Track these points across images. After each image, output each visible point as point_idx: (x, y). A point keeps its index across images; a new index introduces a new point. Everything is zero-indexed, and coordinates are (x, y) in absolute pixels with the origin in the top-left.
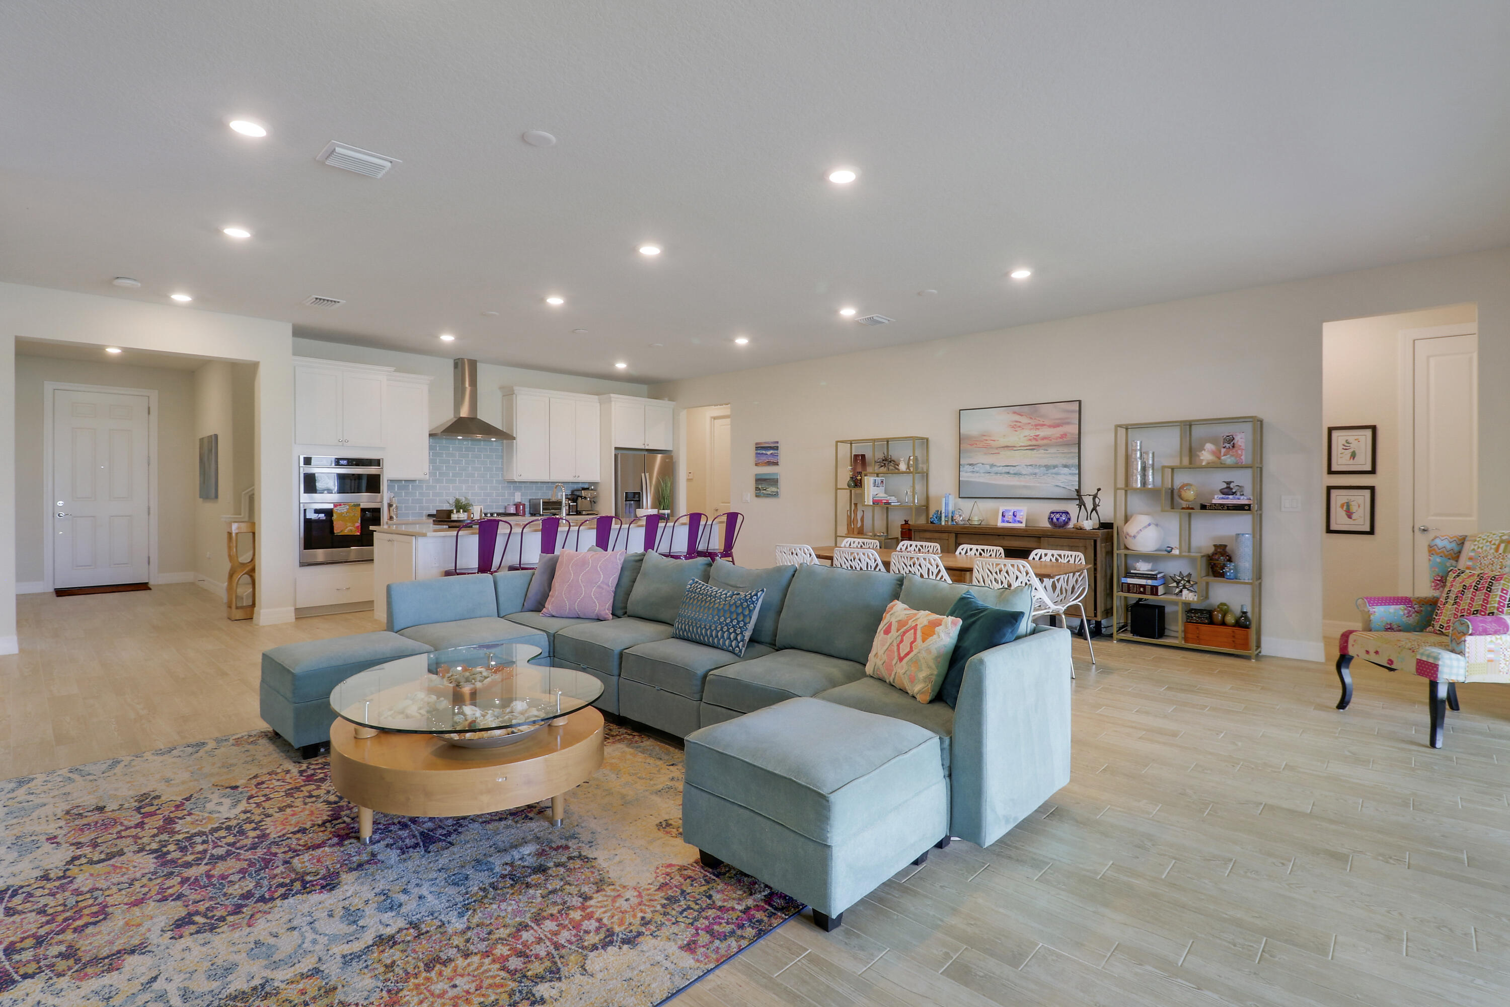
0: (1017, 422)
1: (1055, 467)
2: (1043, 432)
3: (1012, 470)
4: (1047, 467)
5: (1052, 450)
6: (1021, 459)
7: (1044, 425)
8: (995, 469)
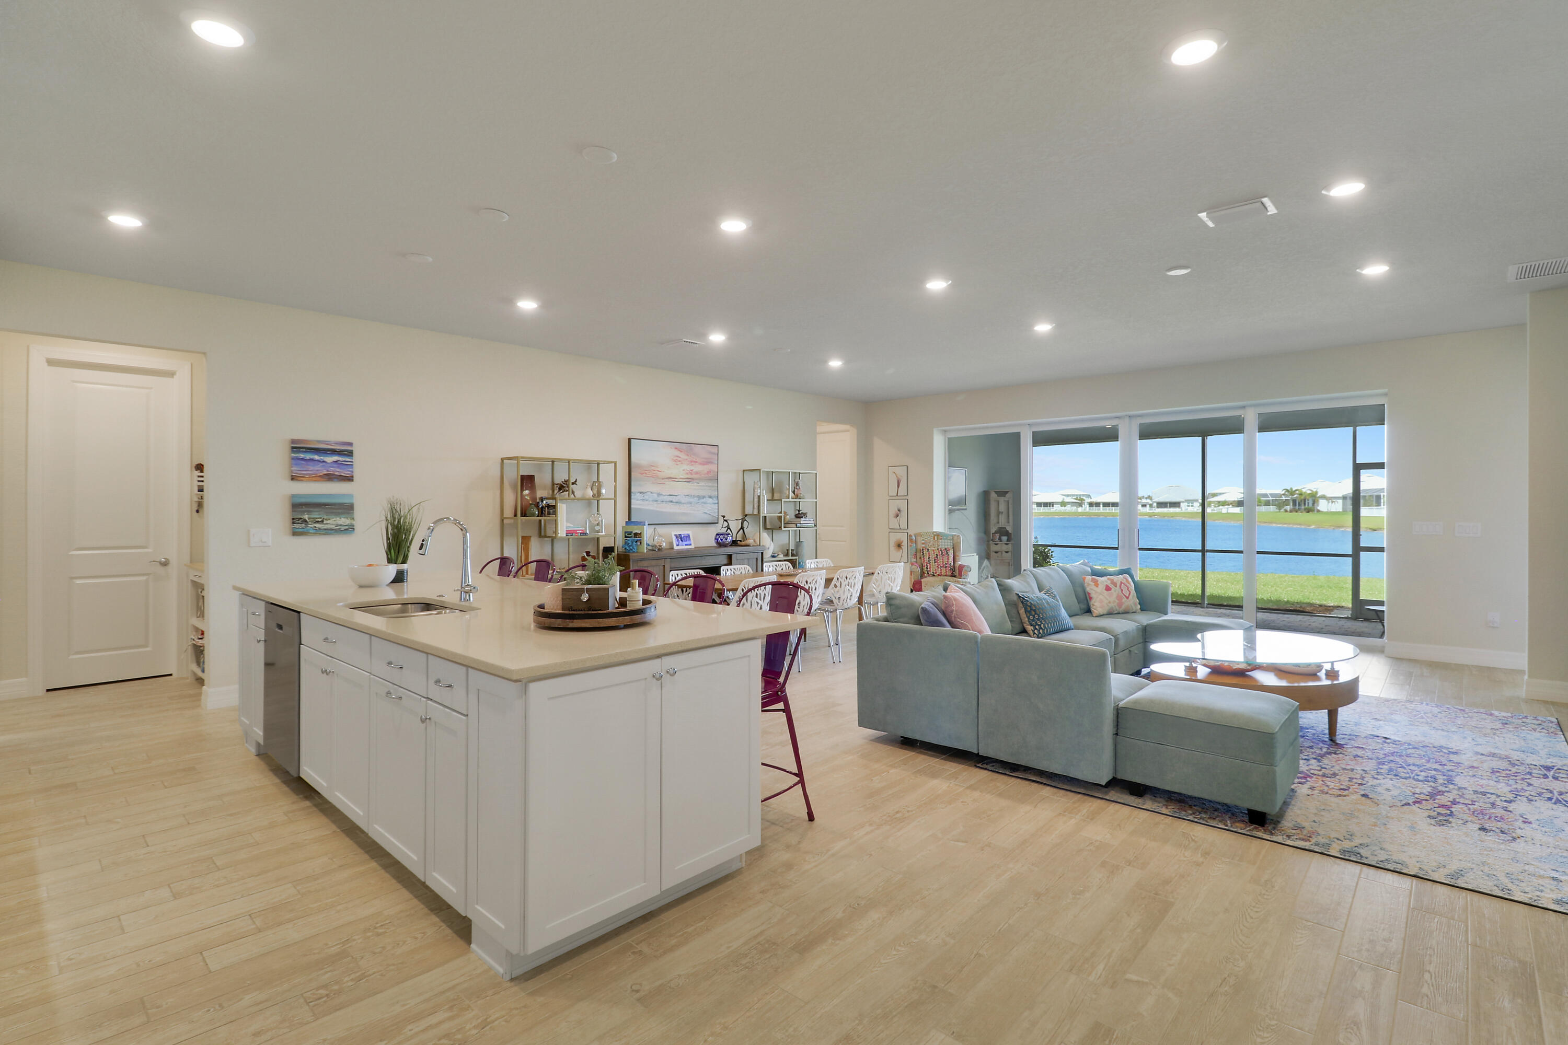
0: (678, 456)
1: (704, 497)
2: (697, 468)
3: (674, 499)
4: (699, 497)
5: (702, 484)
6: (681, 489)
7: (696, 462)
8: (661, 498)
